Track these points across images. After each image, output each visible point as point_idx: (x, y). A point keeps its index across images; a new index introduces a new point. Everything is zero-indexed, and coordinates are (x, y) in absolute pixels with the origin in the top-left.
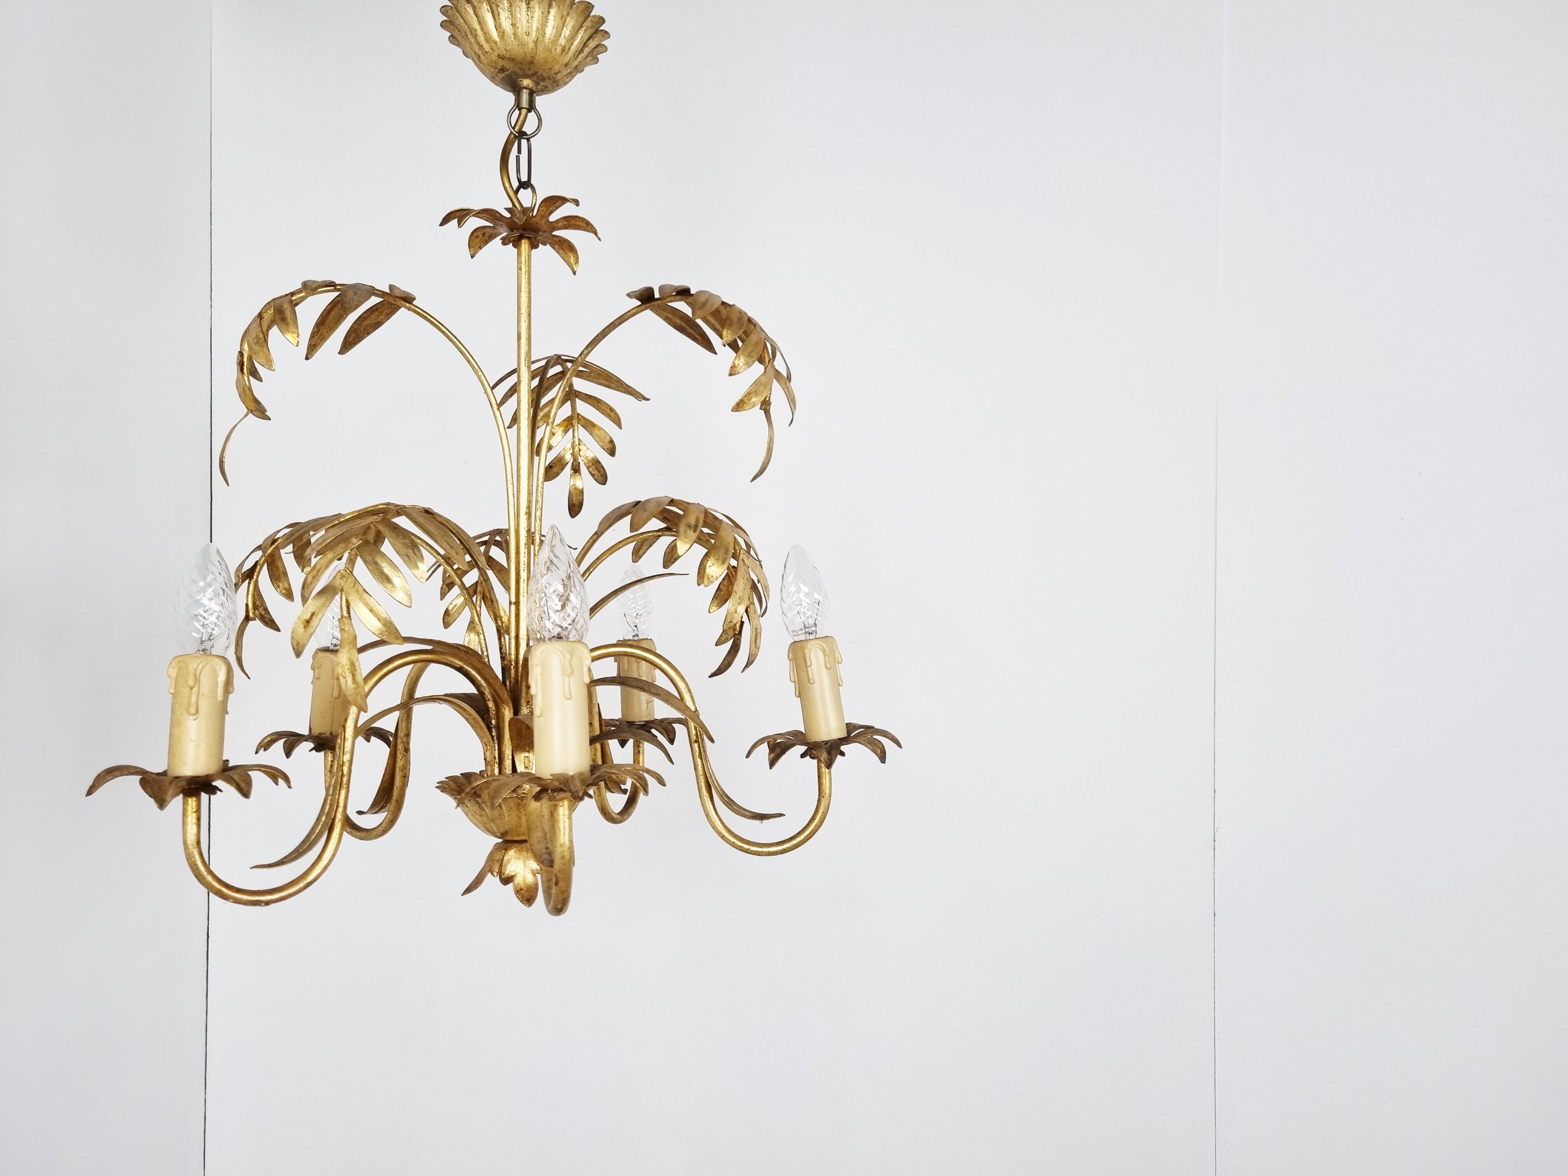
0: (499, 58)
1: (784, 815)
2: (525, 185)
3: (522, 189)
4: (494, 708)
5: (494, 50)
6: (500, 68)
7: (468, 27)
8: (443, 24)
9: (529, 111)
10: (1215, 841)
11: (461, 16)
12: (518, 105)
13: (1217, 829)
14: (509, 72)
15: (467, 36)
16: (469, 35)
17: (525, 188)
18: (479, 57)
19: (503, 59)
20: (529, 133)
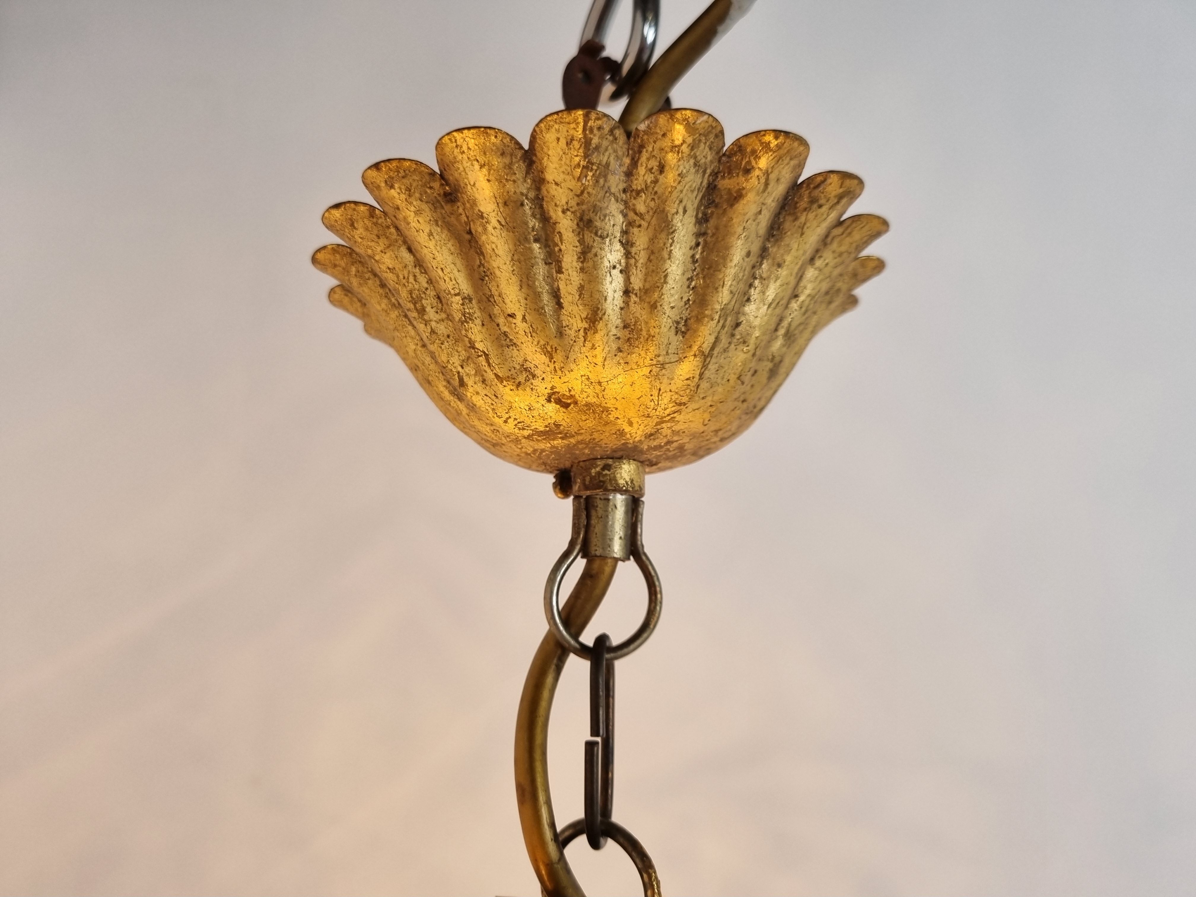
2: (599, 827)
3: (582, 842)
5: (534, 376)
6: (542, 429)
7: (430, 281)
8: (319, 256)
9: (620, 558)
14: (573, 440)
15: (422, 311)
16: (428, 309)
17: (595, 845)
18: (462, 383)
19: (566, 406)
20: (616, 640)
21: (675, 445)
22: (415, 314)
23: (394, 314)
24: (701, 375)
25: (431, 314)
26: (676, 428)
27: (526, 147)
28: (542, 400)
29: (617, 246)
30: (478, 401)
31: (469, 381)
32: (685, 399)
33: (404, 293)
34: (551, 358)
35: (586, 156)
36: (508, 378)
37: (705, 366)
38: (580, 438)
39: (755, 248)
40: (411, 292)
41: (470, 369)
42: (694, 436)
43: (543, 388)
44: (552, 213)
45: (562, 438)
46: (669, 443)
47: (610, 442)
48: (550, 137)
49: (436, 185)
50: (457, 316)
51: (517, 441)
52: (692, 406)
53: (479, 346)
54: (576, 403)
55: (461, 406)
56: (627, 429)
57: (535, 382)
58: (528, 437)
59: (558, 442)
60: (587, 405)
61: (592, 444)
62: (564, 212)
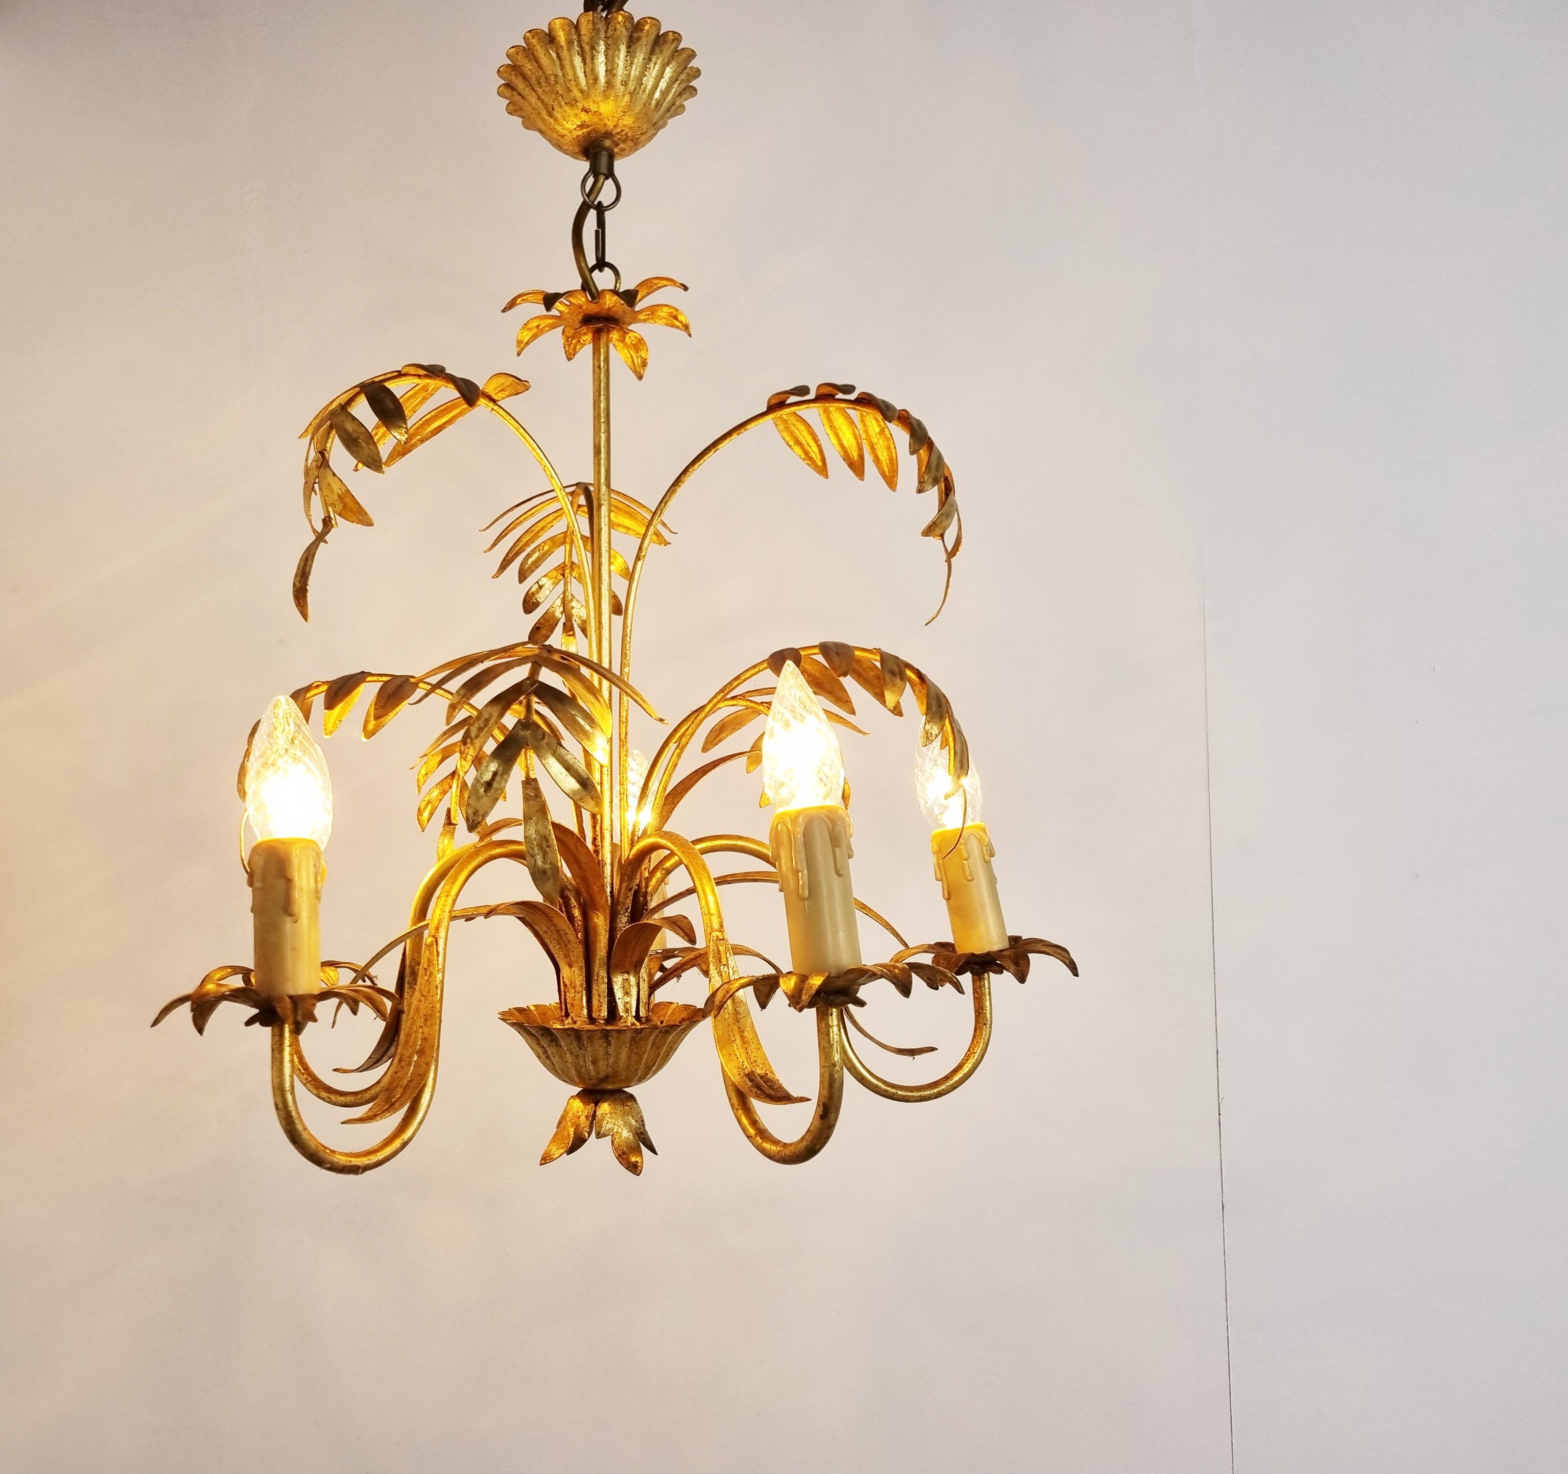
0: (582, 111)
1: (937, 1049)
2: (601, 264)
3: (597, 271)
4: (579, 918)
5: (578, 102)
6: (579, 124)
8: (501, 70)
9: (607, 178)
10: (1220, 1115)
11: (535, 59)
12: (594, 171)
13: (1223, 1099)
14: (590, 129)
17: (601, 271)
18: (553, 109)
19: (587, 112)
20: (605, 204)
21: (624, 132)
22: (537, 85)
23: (527, 89)
24: (631, 101)
25: (543, 84)
26: (624, 123)
27: (575, 23)
28: (580, 111)
29: (603, 56)
30: (558, 115)
31: (555, 108)
32: (625, 110)
33: (534, 78)
34: (583, 94)
35: (593, 26)
36: (569, 103)
37: (631, 98)
38: (592, 127)
39: (647, 57)
40: (536, 77)
41: (556, 103)
42: (631, 128)
43: (580, 105)
44: (583, 45)
45: (587, 128)
46: (622, 131)
47: (602, 130)
48: (582, 20)
49: (547, 37)
50: (553, 82)
51: (571, 132)
52: (629, 113)
53: (560, 92)
54: (591, 111)
55: (551, 120)
56: (608, 122)
57: (578, 104)
58: (575, 129)
59: (585, 130)
60: (595, 112)
61: (595, 130)
62: (587, 44)
